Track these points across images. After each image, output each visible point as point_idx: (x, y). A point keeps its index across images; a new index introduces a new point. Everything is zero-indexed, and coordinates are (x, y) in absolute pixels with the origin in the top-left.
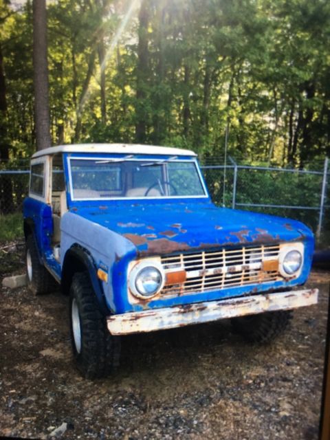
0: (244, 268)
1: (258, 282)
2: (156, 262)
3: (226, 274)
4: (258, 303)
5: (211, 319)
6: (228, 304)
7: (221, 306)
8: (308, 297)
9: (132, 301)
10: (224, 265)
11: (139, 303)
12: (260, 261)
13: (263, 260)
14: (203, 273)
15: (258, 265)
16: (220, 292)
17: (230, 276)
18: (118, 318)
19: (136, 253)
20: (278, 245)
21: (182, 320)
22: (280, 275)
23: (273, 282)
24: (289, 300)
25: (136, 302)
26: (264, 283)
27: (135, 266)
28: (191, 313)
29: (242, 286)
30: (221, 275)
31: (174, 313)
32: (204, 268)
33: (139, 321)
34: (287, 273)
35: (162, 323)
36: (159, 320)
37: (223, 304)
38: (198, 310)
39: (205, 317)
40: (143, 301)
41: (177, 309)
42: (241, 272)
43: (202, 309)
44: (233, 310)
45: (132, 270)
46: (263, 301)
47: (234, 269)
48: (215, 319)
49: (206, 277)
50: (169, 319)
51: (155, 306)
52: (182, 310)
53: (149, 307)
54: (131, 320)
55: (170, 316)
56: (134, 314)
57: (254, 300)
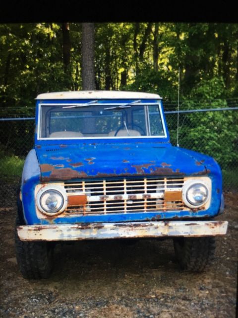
0: (145, 196)
1: (163, 210)
2: (60, 187)
3: (127, 201)
4: (157, 228)
5: (109, 237)
6: (125, 226)
7: (118, 227)
8: (213, 228)
9: (40, 216)
10: (125, 193)
11: (46, 219)
12: (163, 191)
13: (165, 191)
14: (103, 198)
15: (160, 195)
16: (122, 216)
17: (131, 202)
18: (25, 228)
19: (39, 178)
20: (183, 178)
21: (81, 235)
22: (185, 206)
23: (179, 211)
24: (191, 228)
25: (44, 217)
26: (169, 212)
27: (41, 189)
28: (88, 230)
29: (145, 212)
30: (123, 201)
31: (72, 228)
32: (105, 194)
33: (41, 232)
34: (191, 204)
35: (62, 235)
36: (60, 233)
37: (120, 226)
38: (95, 228)
39: (102, 235)
40: (50, 217)
41: (76, 226)
42: (143, 200)
43: (100, 228)
44: (131, 231)
45: (39, 192)
46: (162, 227)
47: (135, 197)
48: (112, 237)
49: (107, 202)
50: (68, 233)
51: (60, 222)
52: (80, 227)
53: (54, 222)
54: (35, 230)
55: (69, 230)
56: (38, 226)
57: (152, 225)
